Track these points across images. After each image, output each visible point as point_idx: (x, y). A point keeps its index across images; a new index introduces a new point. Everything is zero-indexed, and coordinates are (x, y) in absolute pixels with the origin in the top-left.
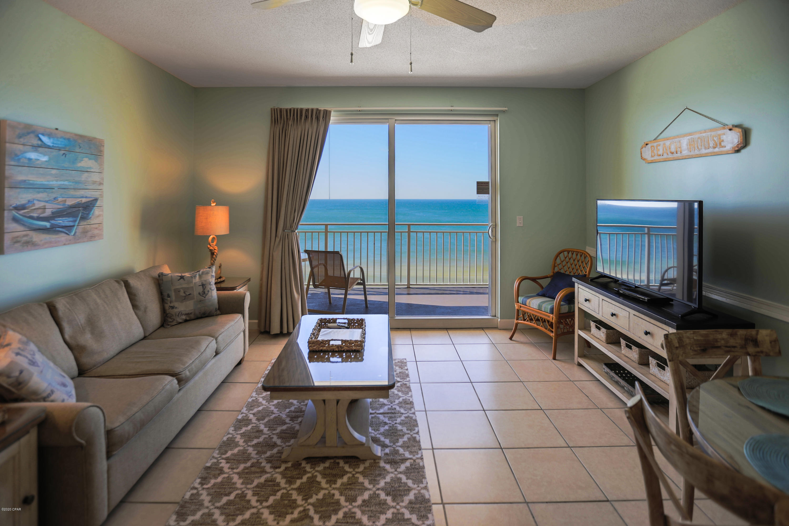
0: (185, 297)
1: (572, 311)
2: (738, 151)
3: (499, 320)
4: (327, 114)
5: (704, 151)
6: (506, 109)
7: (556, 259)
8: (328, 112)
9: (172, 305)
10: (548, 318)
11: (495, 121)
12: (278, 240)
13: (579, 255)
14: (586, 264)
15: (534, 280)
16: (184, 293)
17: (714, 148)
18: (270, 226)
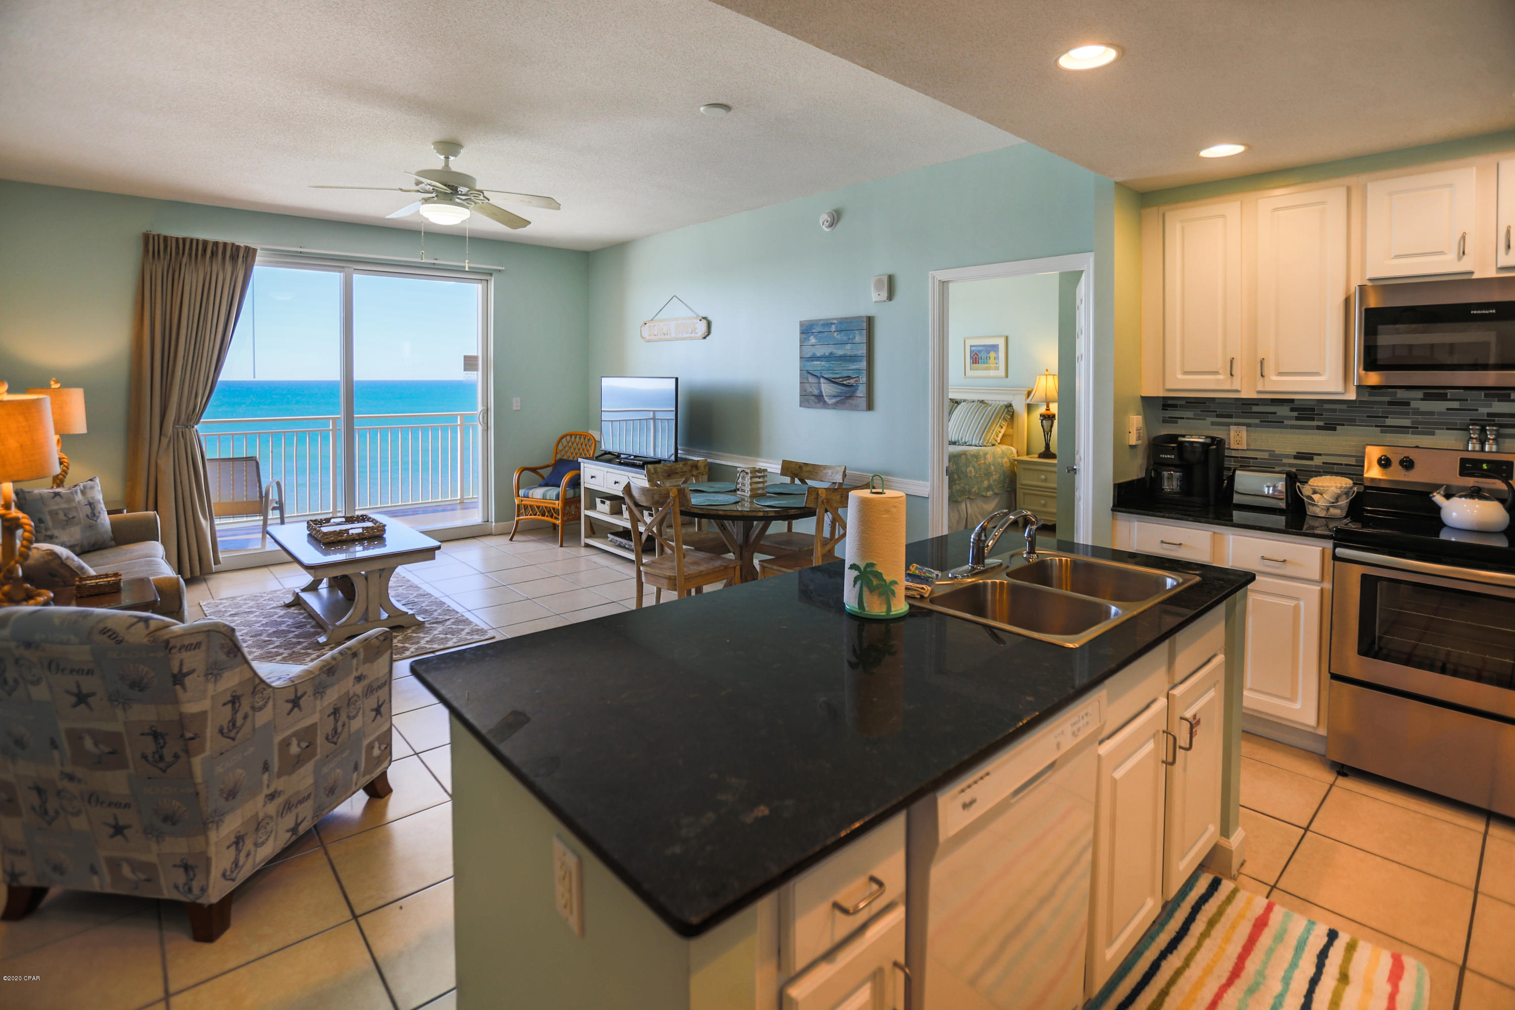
0: (67, 521)
1: (577, 495)
2: (705, 338)
3: (494, 524)
4: (250, 253)
5: (686, 335)
6: (503, 268)
7: (557, 445)
8: (251, 251)
9: (49, 533)
10: (554, 506)
11: (487, 280)
12: (165, 441)
13: (582, 438)
14: (590, 447)
15: (534, 470)
16: (65, 515)
17: (691, 333)
18: (148, 420)
